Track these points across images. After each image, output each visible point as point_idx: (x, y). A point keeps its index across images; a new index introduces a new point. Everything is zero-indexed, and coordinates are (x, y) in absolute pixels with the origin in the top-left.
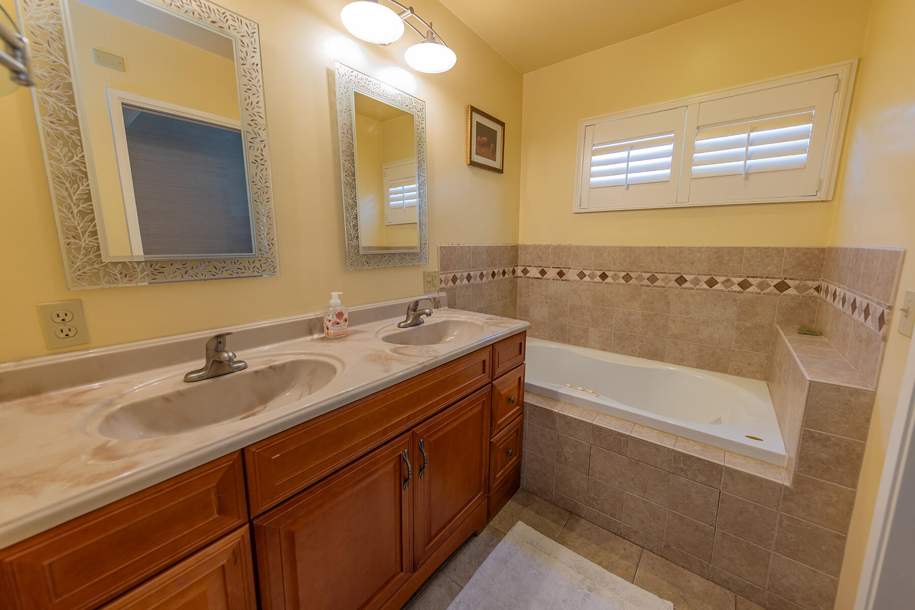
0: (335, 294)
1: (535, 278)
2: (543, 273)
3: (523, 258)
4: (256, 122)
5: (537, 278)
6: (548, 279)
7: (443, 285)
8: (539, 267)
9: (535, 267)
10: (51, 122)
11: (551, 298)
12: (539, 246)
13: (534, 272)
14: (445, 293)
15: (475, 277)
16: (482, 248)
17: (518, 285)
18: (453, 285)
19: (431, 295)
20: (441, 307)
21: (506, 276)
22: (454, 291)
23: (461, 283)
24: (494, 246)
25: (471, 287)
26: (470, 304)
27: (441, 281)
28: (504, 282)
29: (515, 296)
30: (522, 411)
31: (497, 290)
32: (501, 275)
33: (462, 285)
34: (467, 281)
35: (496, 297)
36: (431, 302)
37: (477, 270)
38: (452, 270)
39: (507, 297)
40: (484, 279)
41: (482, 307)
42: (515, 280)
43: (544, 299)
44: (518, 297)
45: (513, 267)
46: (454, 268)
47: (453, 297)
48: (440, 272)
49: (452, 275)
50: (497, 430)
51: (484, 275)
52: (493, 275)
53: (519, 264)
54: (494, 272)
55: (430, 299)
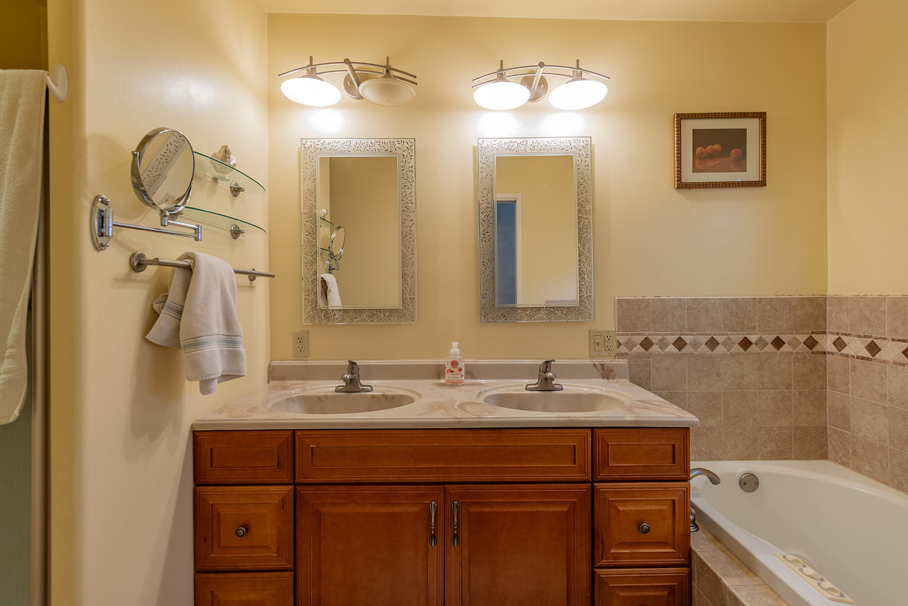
0: (455, 344)
1: (858, 358)
2: (873, 348)
3: (836, 320)
4: (408, 208)
5: (863, 358)
6: (884, 362)
8: (864, 337)
9: (859, 336)
10: (307, 235)
11: (892, 401)
12: (864, 298)
13: (856, 346)
14: (626, 360)
15: (696, 345)
16: (713, 301)
17: (828, 367)
18: (643, 350)
19: (599, 361)
20: (614, 377)
21: (785, 348)
22: (645, 359)
23: (661, 351)
24: (747, 299)
25: (687, 358)
26: (685, 383)
27: (619, 344)
28: (778, 358)
29: (819, 387)
30: (686, 562)
31: (759, 370)
32: (768, 346)
33: (663, 353)
34: (676, 349)
35: (756, 381)
36: (597, 369)
37: (699, 335)
38: (643, 331)
39: (791, 385)
40: (720, 349)
41: (716, 392)
42: (819, 358)
43: (878, 400)
44: (828, 390)
45: (807, 334)
46: (647, 329)
47: (641, 370)
48: (617, 332)
49: (642, 338)
50: (610, 562)
51: (720, 342)
52: (746, 344)
53: (828, 330)
54: (747, 339)
55: (595, 365)
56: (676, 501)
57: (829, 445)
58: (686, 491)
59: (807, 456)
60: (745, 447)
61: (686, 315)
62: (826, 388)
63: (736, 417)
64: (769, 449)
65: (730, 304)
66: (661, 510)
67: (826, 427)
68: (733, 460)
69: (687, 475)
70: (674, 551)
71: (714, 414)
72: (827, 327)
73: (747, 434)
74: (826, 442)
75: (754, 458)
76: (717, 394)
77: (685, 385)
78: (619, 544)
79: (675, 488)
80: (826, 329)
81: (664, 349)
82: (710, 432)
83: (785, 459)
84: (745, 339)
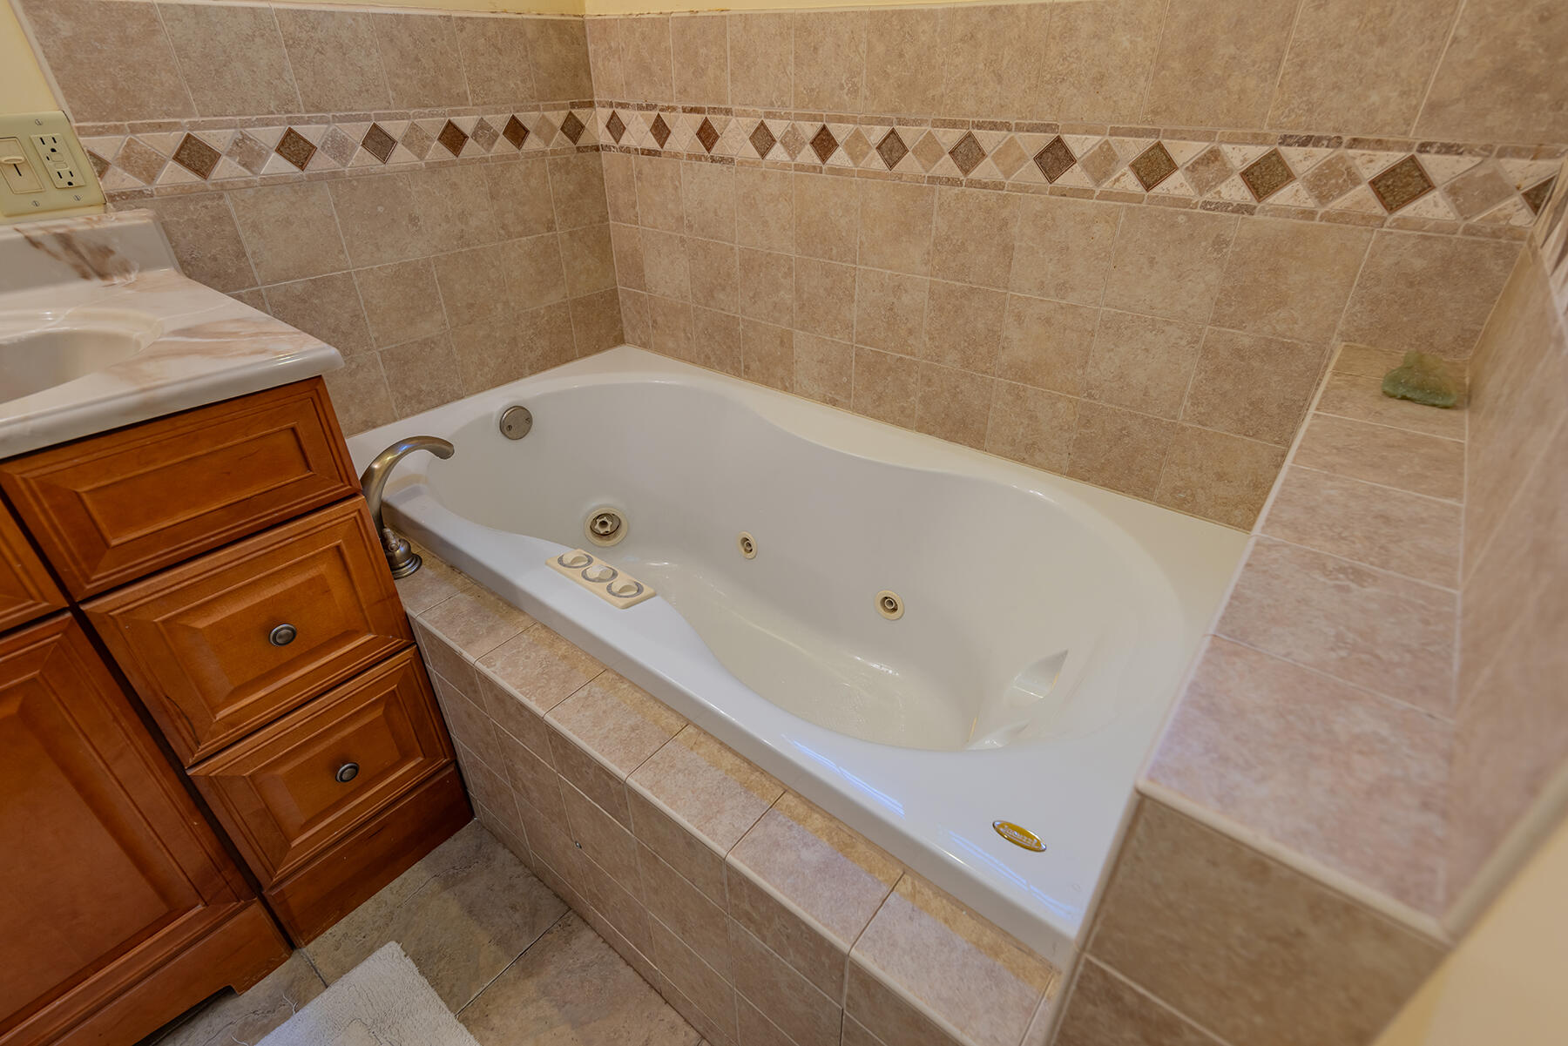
1: (643, 152)
2: (661, 131)
3: (604, 74)
5: (649, 152)
6: (676, 155)
7: (128, 181)
8: (648, 108)
9: (640, 108)
11: (690, 226)
12: (640, 20)
13: (638, 132)
14: (144, 212)
15: (340, 149)
16: (350, 21)
17: (605, 177)
18: (190, 178)
19: (42, 224)
20: (125, 269)
21: (532, 143)
22: (208, 203)
23: (249, 174)
24: (432, 18)
25: (327, 185)
26: (342, 252)
27: (101, 166)
28: (522, 167)
29: (598, 219)
30: (405, 641)
31: (492, 198)
32: (498, 141)
33: (257, 178)
34: (289, 164)
35: (491, 222)
36: (49, 252)
37: (342, 120)
38: (168, 115)
39: (553, 222)
40: (401, 156)
41: (418, 261)
42: (589, 156)
43: (674, 228)
44: (611, 222)
45: (564, 108)
46: (179, 108)
47: (209, 237)
48: (75, 125)
49: (174, 139)
50: (223, 737)
51: (396, 138)
52: (453, 138)
53: (596, 99)
54: (455, 127)
55: (34, 243)
56: (344, 547)
57: (624, 320)
58: (358, 518)
59: (597, 346)
60: (500, 360)
61: (288, 64)
62: (607, 220)
63: (472, 305)
64: (539, 352)
65: (396, 33)
66: (313, 579)
67: (616, 290)
68: (485, 390)
69: (351, 485)
70: (372, 636)
71: (427, 310)
72: (595, 93)
73: (498, 335)
74: (618, 316)
75: (520, 376)
76: (423, 265)
77: (341, 257)
78: (232, 693)
79: (331, 521)
80: (592, 96)
81: (255, 169)
82: (428, 350)
83: (567, 361)
84: (451, 127)
